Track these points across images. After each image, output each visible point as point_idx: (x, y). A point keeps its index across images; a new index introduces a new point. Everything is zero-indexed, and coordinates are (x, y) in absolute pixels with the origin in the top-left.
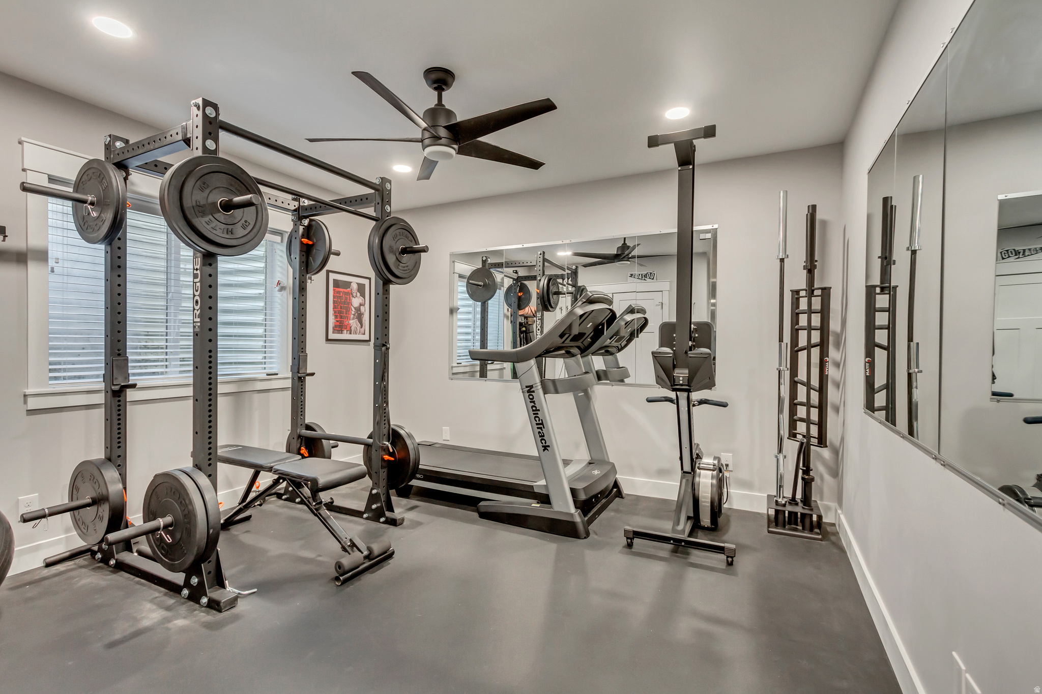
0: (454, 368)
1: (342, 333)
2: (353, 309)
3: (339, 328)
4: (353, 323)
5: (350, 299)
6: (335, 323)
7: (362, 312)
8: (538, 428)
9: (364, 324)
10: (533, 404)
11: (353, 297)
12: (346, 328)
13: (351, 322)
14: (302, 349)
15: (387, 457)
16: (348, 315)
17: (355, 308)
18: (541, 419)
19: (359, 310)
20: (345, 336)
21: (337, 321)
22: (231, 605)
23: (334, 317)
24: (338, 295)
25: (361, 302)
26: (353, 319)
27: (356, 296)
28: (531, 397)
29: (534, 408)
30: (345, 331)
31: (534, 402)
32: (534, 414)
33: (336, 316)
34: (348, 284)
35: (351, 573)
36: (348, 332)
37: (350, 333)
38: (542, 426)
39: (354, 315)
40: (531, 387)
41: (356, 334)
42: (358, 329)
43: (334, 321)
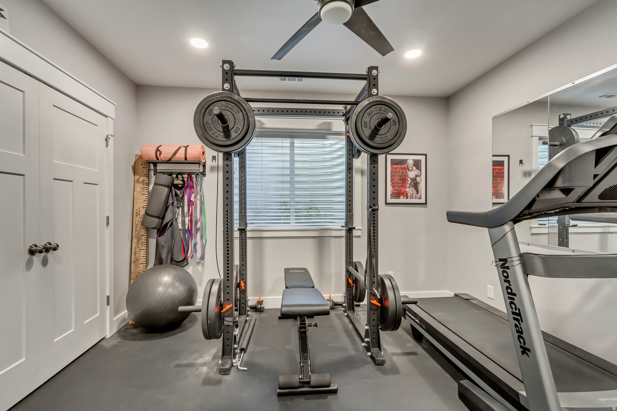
0: (533, 229)
1: (399, 198)
2: (409, 180)
3: (396, 195)
4: (410, 190)
5: (406, 173)
6: (392, 191)
7: (418, 182)
8: (515, 319)
9: (420, 191)
10: (507, 284)
11: (409, 170)
12: (403, 195)
13: (407, 190)
14: (350, 210)
15: (374, 302)
16: (404, 185)
17: (411, 179)
18: (517, 307)
19: (416, 180)
20: (402, 200)
21: (395, 190)
22: (225, 372)
23: (392, 187)
24: (395, 170)
25: (417, 173)
26: (409, 187)
27: (412, 170)
28: (505, 274)
29: (509, 291)
30: (402, 197)
31: (508, 282)
32: (509, 298)
33: (394, 186)
34: (404, 162)
35: (287, 391)
36: (405, 197)
37: (407, 198)
38: (519, 318)
39: (411, 184)
40: (505, 260)
41: (412, 198)
42: (414, 194)
43: (392, 190)
